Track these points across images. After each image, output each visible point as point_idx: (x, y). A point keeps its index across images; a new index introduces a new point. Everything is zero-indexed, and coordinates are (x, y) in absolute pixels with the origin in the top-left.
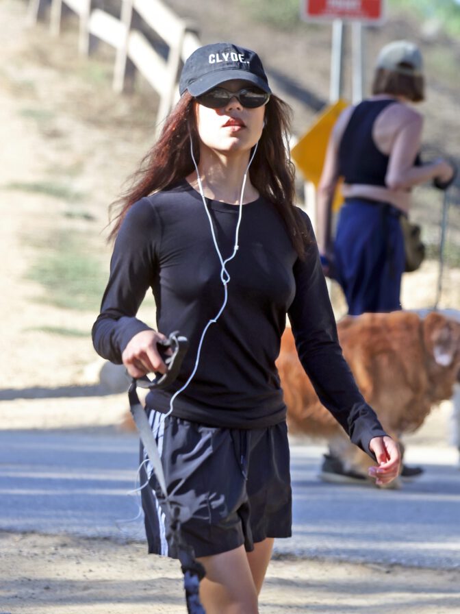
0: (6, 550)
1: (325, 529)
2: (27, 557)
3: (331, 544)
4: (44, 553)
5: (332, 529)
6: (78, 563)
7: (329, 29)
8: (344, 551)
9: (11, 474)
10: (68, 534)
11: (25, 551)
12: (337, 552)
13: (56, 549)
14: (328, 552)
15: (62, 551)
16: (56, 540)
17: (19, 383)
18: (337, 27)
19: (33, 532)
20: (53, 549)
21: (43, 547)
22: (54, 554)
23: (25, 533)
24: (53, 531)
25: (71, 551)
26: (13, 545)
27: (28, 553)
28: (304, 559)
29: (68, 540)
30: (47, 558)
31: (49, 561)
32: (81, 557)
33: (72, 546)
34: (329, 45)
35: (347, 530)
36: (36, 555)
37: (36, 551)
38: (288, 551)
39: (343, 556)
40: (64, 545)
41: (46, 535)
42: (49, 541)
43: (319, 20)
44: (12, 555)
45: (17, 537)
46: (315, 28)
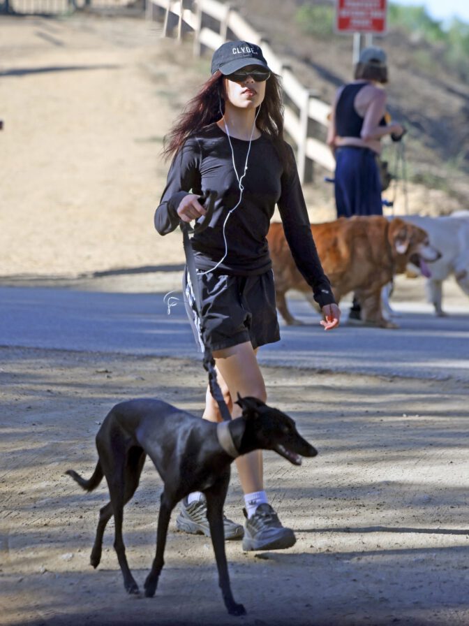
0: (150, 368)
1: (351, 354)
2: (163, 373)
3: (355, 364)
4: (174, 370)
5: (355, 354)
6: (196, 376)
7: (352, 38)
8: (364, 368)
9: (154, 321)
10: (189, 359)
11: (162, 369)
12: (359, 368)
13: (182, 367)
14: (353, 369)
15: (186, 369)
16: (182, 362)
17: (157, 262)
18: (357, 37)
19: (167, 357)
20: (179, 368)
21: (174, 366)
22: (180, 371)
23: (162, 357)
24: (180, 356)
25: (191, 369)
26: (155, 365)
27: (164, 370)
28: (338, 373)
29: (189, 362)
30: (176, 373)
31: (178, 375)
32: (198, 372)
33: (192, 366)
34: (351, 49)
35: (365, 354)
36: (169, 371)
37: (169, 369)
38: (328, 368)
39: (363, 371)
40: (187, 365)
41: (175, 359)
42: (177, 363)
43: (345, 33)
44: (154, 371)
45: (157, 361)
46: (344, 38)
